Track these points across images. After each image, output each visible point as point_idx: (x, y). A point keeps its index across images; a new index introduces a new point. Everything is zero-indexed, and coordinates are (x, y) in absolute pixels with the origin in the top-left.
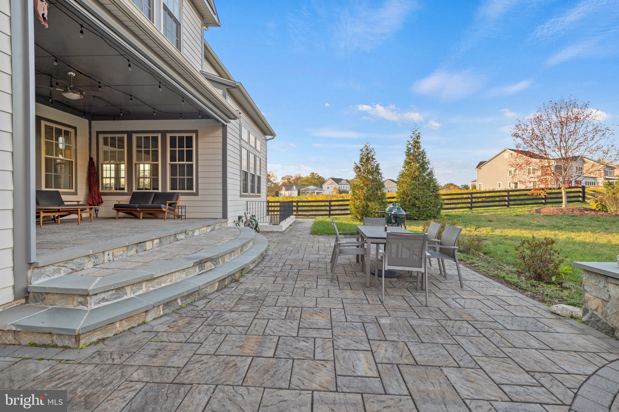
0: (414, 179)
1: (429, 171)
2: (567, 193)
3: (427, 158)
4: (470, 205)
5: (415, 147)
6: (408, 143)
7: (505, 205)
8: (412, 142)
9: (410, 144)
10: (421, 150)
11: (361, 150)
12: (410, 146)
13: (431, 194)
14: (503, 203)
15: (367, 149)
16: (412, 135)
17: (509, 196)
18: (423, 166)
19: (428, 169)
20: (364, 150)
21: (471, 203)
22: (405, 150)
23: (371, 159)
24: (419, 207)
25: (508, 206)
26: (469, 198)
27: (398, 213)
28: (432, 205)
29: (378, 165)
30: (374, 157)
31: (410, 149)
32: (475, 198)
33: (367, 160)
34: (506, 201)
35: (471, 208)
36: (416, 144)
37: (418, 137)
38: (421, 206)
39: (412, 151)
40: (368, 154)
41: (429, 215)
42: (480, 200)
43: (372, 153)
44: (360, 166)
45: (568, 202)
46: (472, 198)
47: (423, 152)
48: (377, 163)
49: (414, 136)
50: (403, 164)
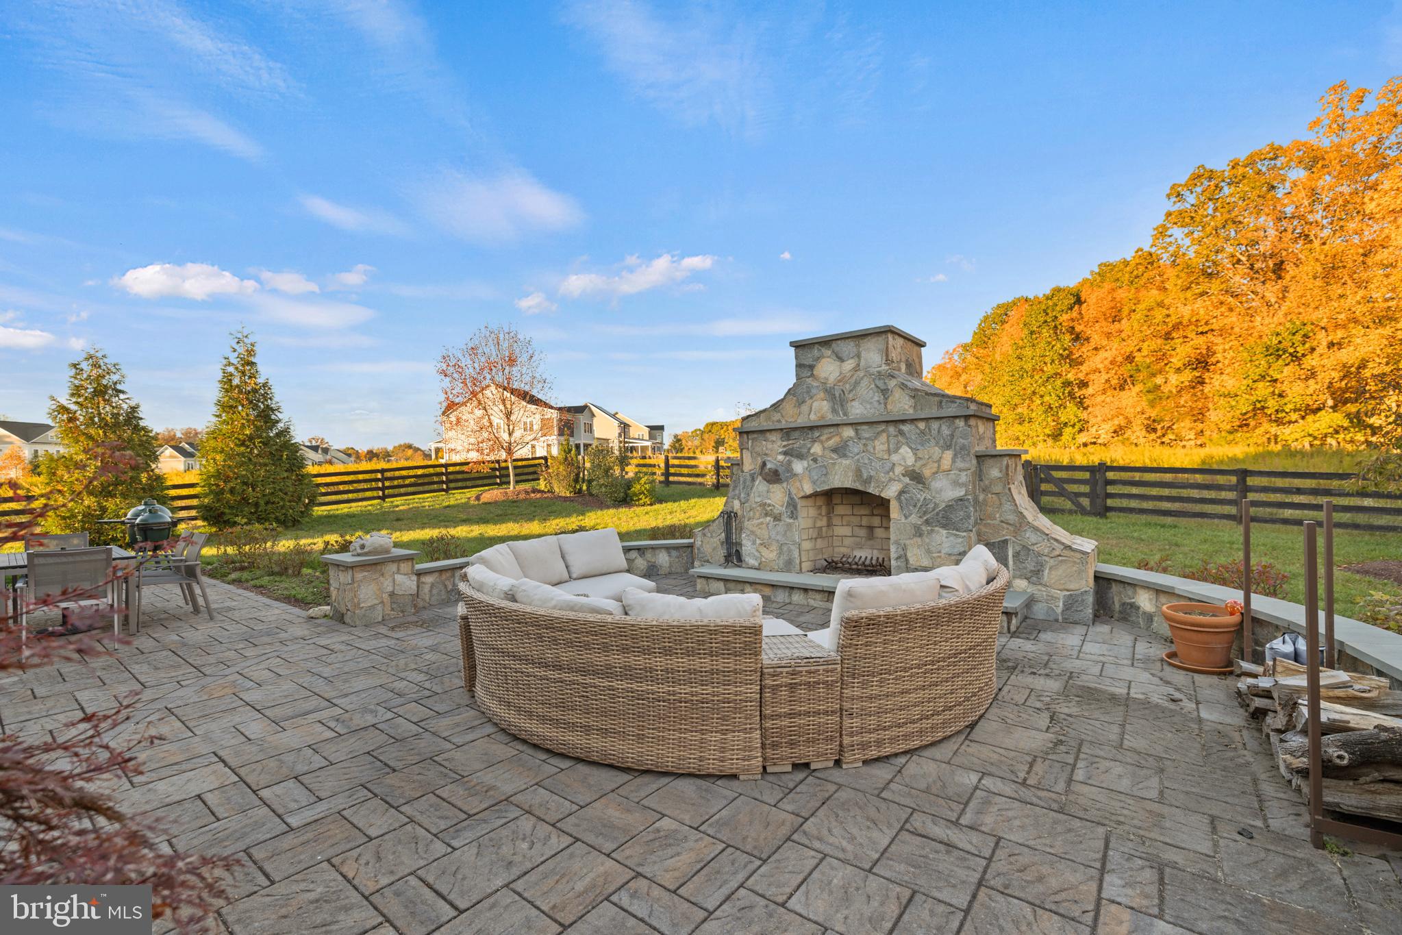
0: (243, 444)
1: (281, 426)
2: (516, 467)
3: (275, 399)
4: (380, 493)
5: (243, 373)
6: (225, 362)
7: (443, 490)
9: (230, 364)
10: (261, 380)
11: (74, 366)
12: (231, 369)
13: (285, 474)
14: (439, 486)
15: (96, 366)
16: (236, 347)
17: (447, 473)
18: (266, 416)
19: (277, 422)
20: (85, 366)
21: (383, 489)
22: (220, 375)
23: (110, 392)
24: (257, 505)
25: (446, 491)
27: (151, 521)
28: (287, 498)
29: (134, 409)
30: (119, 387)
31: (231, 375)
32: (389, 479)
33: (99, 392)
34: (443, 482)
35: (383, 498)
36: (248, 363)
37: (251, 352)
38: (262, 502)
39: (236, 381)
40: (101, 376)
41: (282, 518)
42: (407, 482)
44: (75, 407)
45: (517, 481)
46: (384, 479)
47: (265, 385)
48: (133, 404)
49: (241, 349)
50: (215, 409)
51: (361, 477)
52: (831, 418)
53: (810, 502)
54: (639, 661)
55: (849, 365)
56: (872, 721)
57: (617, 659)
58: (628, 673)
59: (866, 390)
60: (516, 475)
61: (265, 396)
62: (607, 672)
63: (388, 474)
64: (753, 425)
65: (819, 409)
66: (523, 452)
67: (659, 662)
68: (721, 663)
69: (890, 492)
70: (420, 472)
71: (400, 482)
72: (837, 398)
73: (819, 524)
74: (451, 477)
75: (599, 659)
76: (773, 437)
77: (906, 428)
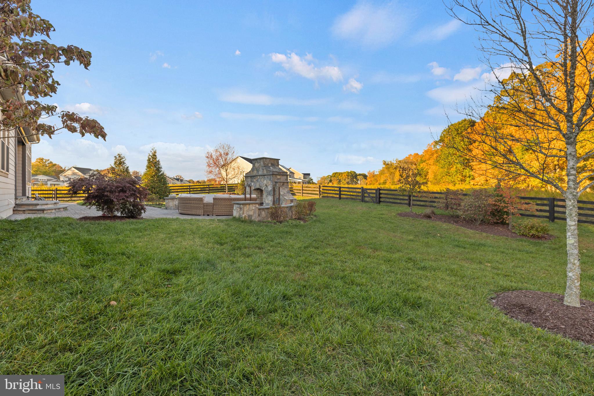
0: (152, 177)
1: (162, 172)
2: (228, 187)
3: (161, 165)
5: (153, 158)
7: (207, 193)
8: (151, 155)
9: (150, 155)
10: (157, 160)
11: (115, 157)
12: (150, 157)
13: (162, 186)
14: (206, 191)
15: (120, 157)
17: (209, 188)
18: (158, 169)
20: (117, 157)
22: (147, 159)
23: (123, 163)
25: (209, 193)
26: (188, 189)
29: (128, 167)
30: (125, 162)
32: (192, 188)
33: (120, 163)
34: (207, 190)
36: (154, 156)
37: (155, 152)
39: (151, 160)
40: (121, 159)
42: (199, 189)
43: (124, 160)
44: (115, 167)
45: (228, 191)
46: (190, 189)
47: (158, 161)
48: (127, 166)
49: (153, 152)
50: (146, 168)
51: (185, 187)
52: (257, 174)
53: (256, 191)
54: (191, 202)
55: (259, 164)
56: (217, 211)
57: (189, 202)
58: (190, 203)
59: (261, 170)
60: (228, 189)
61: (159, 164)
62: (188, 203)
63: (191, 187)
64: (247, 175)
65: (255, 173)
66: (230, 182)
67: (192, 202)
68: (198, 202)
69: (263, 189)
70: (202, 187)
71: (196, 189)
72: (258, 171)
73: (258, 196)
74: (210, 189)
75: (187, 202)
76: (249, 178)
77: (265, 176)
